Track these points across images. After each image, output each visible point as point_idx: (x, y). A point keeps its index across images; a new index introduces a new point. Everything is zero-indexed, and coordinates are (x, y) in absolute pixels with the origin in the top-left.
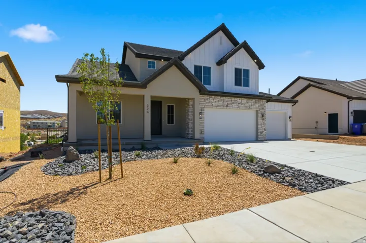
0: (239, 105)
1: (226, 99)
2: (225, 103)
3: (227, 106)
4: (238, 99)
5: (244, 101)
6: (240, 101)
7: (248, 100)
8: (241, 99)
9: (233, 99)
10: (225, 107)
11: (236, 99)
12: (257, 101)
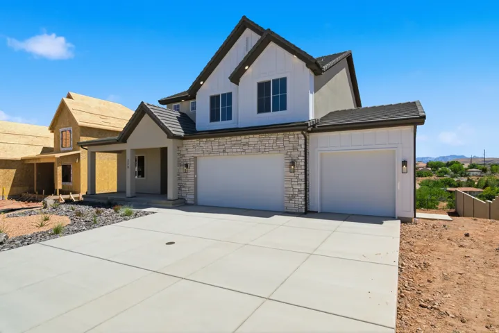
0: (246, 147)
1: (222, 140)
2: (221, 147)
3: (224, 151)
4: (243, 137)
5: (253, 139)
6: (247, 140)
7: (263, 136)
8: (247, 136)
9: (234, 139)
10: (221, 154)
11: (239, 138)
12: (281, 135)
